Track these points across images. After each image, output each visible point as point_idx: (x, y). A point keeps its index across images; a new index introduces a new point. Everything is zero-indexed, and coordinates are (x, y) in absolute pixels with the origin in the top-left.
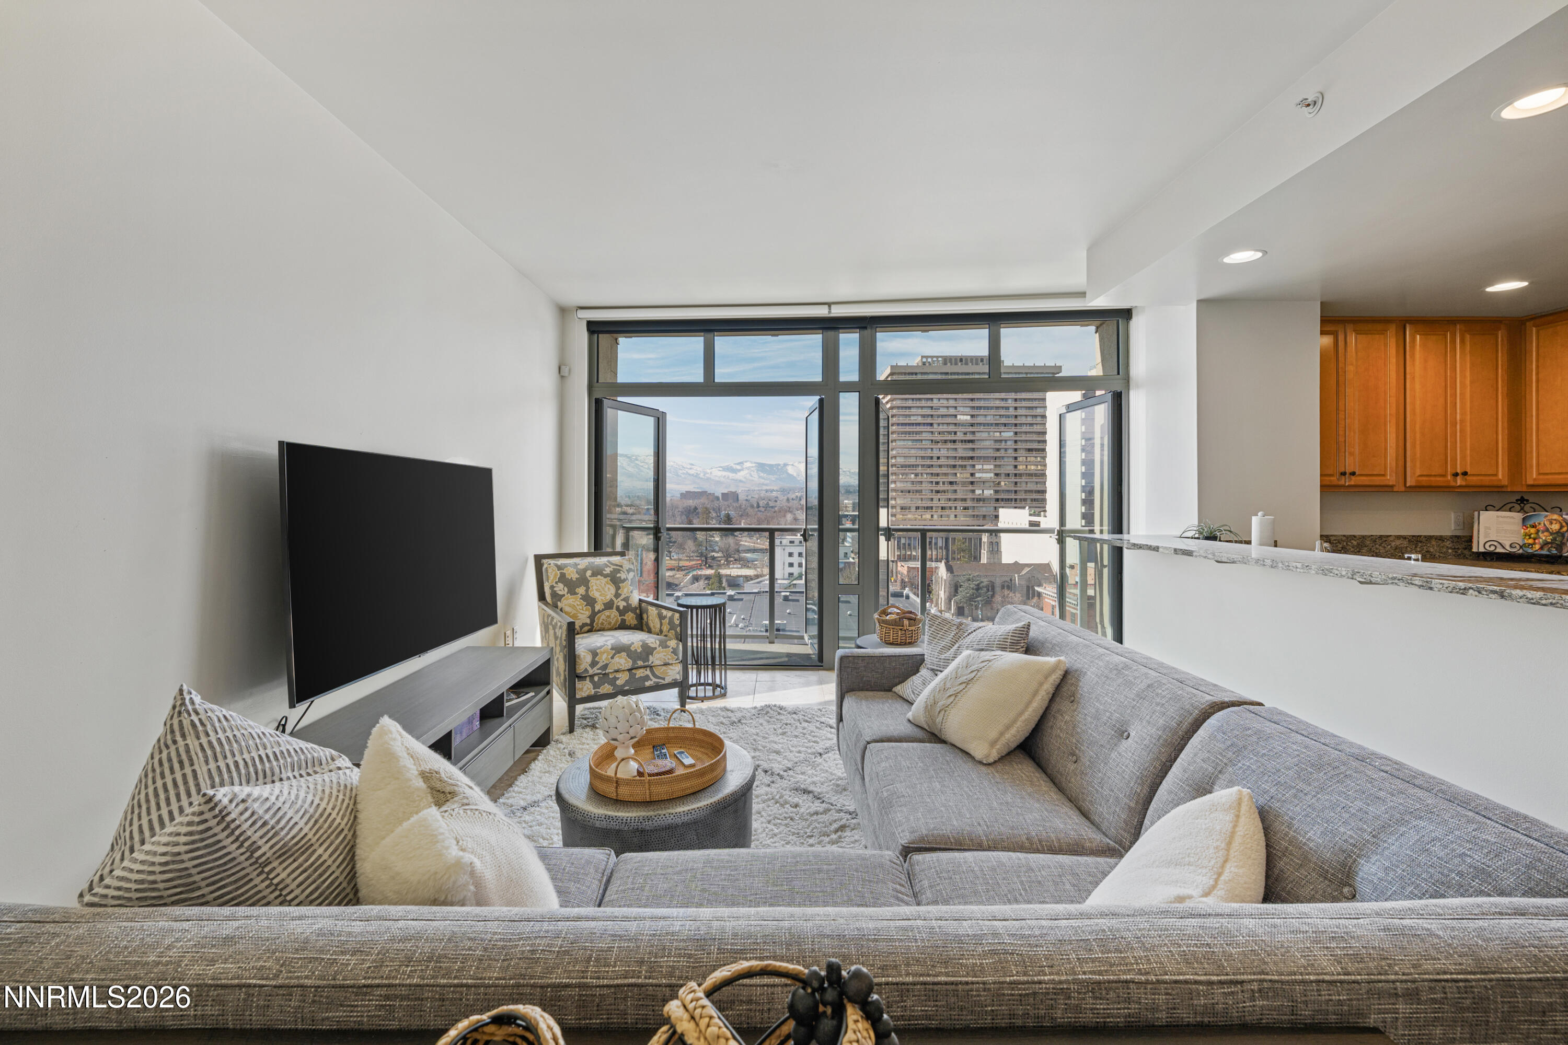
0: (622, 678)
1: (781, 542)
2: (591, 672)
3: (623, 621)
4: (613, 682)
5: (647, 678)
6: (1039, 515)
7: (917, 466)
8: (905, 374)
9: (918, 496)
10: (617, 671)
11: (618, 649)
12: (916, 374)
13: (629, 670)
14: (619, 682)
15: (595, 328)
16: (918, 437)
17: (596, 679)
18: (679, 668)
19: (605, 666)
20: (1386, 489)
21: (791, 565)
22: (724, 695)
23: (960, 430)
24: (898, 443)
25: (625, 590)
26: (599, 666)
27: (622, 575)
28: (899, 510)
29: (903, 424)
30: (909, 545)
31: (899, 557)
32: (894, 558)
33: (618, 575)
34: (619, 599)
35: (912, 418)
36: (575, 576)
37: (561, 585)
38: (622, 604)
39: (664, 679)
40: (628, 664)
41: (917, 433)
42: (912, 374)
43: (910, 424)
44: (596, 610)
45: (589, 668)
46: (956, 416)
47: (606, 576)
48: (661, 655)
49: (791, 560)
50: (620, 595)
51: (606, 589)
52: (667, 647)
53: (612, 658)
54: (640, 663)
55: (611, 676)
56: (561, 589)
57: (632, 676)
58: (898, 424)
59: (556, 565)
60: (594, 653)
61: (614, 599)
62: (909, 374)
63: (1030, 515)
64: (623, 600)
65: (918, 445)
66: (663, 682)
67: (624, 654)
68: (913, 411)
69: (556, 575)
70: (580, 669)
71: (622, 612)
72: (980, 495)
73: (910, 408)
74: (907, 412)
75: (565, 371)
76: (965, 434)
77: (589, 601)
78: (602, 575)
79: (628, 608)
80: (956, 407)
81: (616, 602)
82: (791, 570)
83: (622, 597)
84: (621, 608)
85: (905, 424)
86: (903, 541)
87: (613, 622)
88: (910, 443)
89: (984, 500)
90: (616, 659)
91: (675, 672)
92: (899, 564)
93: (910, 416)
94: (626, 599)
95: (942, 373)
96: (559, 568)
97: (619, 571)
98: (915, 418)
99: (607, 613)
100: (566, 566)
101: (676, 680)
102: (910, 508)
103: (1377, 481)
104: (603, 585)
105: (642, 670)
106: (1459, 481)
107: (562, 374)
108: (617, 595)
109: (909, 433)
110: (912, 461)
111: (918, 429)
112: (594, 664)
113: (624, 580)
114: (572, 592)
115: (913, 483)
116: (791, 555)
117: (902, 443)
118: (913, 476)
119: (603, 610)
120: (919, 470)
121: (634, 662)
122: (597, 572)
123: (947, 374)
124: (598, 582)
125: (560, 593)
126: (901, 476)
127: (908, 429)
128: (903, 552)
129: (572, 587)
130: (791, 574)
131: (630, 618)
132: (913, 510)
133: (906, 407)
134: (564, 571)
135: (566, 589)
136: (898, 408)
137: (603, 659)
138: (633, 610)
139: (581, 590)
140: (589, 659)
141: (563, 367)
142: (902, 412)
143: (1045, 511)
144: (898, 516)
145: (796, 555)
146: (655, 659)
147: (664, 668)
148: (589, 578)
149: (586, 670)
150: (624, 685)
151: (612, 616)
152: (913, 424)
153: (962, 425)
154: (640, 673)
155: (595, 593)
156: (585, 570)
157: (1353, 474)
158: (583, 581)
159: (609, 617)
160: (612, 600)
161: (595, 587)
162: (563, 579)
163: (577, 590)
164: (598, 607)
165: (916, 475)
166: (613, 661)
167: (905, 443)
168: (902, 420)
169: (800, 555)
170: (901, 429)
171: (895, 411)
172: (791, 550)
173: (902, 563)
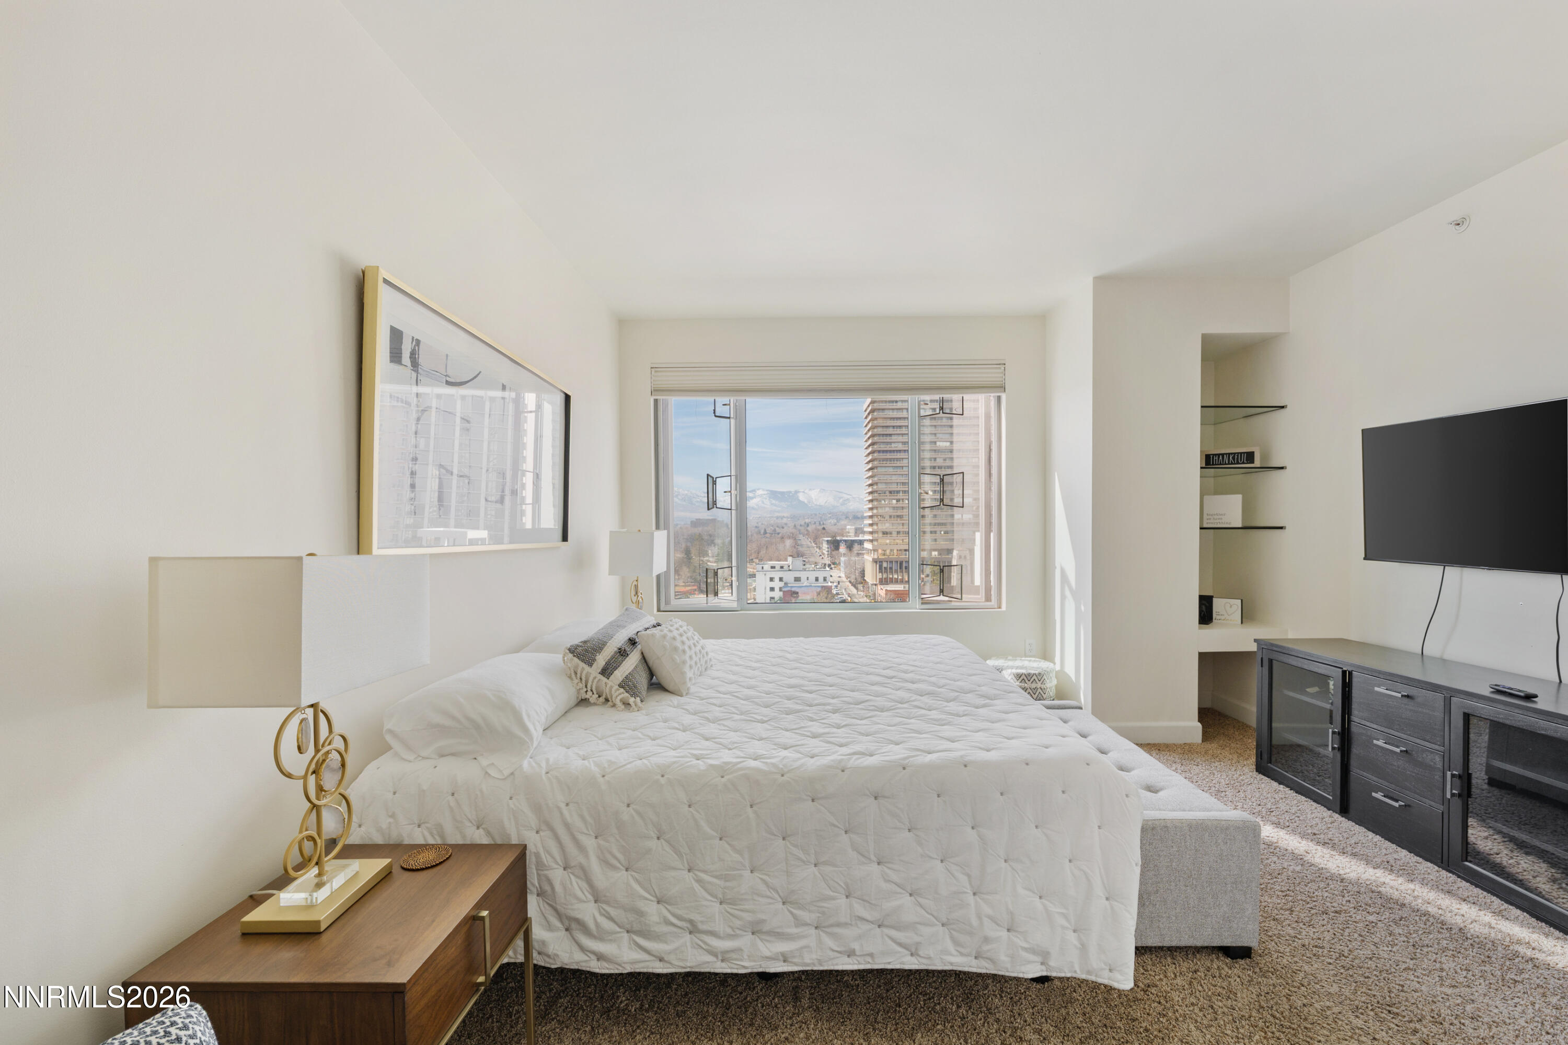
1: (763, 568)
7: (898, 492)
9: (899, 521)
12: (896, 402)
16: (898, 464)
21: (772, 589)
23: (939, 456)
24: (880, 470)
28: (880, 535)
29: (884, 451)
30: (891, 568)
31: (881, 580)
32: (876, 582)
35: (893, 445)
41: (898, 459)
43: (890, 451)
46: (935, 443)
49: (772, 584)
58: (879, 452)
65: (899, 471)
68: (894, 438)
72: (959, 519)
73: (890, 435)
74: (888, 439)
76: (945, 460)
80: (935, 434)
82: (772, 594)
85: (887, 451)
86: (885, 565)
88: (891, 470)
89: (963, 524)
92: (879, 587)
93: (891, 443)
102: (891, 533)
109: (893, 459)
110: (894, 487)
111: (899, 456)
115: (894, 508)
116: (772, 579)
117: (883, 470)
118: (894, 502)
120: (901, 496)
126: (883, 502)
127: (888, 456)
128: (885, 576)
130: (772, 598)
132: (894, 534)
133: (887, 435)
136: (879, 435)
142: (882, 439)
144: (879, 541)
145: (777, 580)
152: (894, 451)
153: (942, 452)
165: (898, 501)
167: (886, 469)
168: (883, 447)
169: (781, 579)
170: (882, 456)
171: (876, 439)
172: (772, 575)
173: (882, 586)
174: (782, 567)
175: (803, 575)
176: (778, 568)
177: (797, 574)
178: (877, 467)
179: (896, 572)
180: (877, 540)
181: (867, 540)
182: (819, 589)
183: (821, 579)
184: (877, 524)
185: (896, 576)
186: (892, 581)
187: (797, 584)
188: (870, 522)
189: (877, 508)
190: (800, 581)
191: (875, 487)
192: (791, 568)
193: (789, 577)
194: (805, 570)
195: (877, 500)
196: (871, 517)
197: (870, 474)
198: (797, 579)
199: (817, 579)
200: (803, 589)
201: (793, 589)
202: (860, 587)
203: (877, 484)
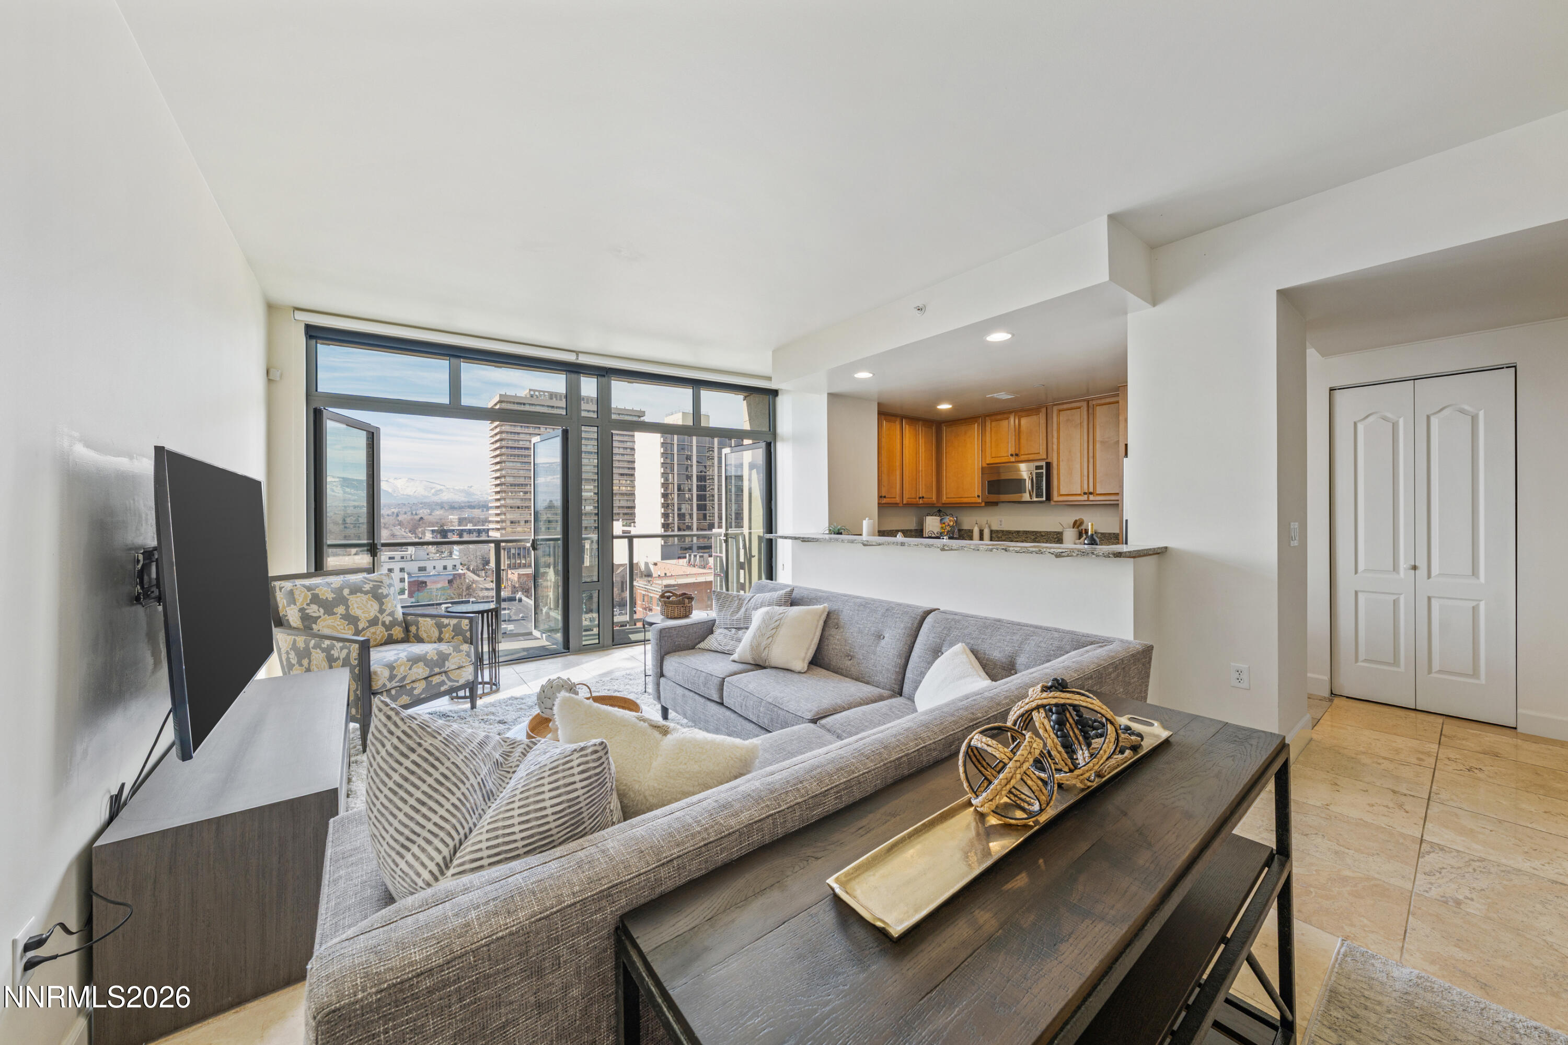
0: (420, 687)
2: (389, 686)
3: (390, 636)
4: (410, 693)
5: (443, 683)
6: (630, 526)
8: (514, 403)
10: (413, 682)
11: (415, 660)
12: (524, 404)
13: (426, 678)
14: (416, 692)
15: (314, 333)
17: (393, 692)
18: (471, 669)
19: (404, 678)
20: (896, 505)
22: (497, 690)
24: (506, 464)
25: (390, 605)
26: (397, 679)
27: (384, 591)
28: (508, 523)
29: (511, 448)
30: (519, 554)
31: (510, 565)
33: (380, 591)
34: (384, 615)
35: (521, 443)
36: (330, 596)
37: (314, 607)
38: (388, 619)
39: (458, 681)
40: (427, 672)
42: (521, 404)
43: (518, 448)
44: (360, 628)
45: (387, 683)
47: (366, 593)
48: (456, 660)
50: (385, 610)
51: (369, 606)
52: (460, 651)
53: (410, 669)
54: (437, 670)
55: (408, 687)
56: (313, 610)
57: (429, 684)
58: (507, 447)
59: (304, 586)
60: (391, 667)
61: (379, 615)
62: (518, 403)
63: (623, 526)
64: (389, 615)
66: (457, 684)
67: (421, 664)
68: (522, 436)
69: (305, 597)
70: (376, 686)
71: (388, 627)
73: (519, 433)
74: (516, 437)
75: (275, 375)
77: (351, 619)
78: (362, 592)
79: (394, 623)
81: (381, 617)
83: (387, 613)
84: (387, 623)
85: (515, 448)
86: (513, 551)
87: (379, 638)
88: (519, 465)
90: (414, 670)
91: (467, 674)
92: (509, 572)
93: (519, 441)
94: (392, 614)
95: (548, 406)
96: (309, 588)
97: (380, 587)
98: (524, 443)
99: (372, 629)
100: (317, 586)
101: (469, 680)
102: (519, 522)
103: (893, 501)
104: (365, 602)
105: (438, 677)
106: (921, 501)
107: (271, 377)
108: (382, 611)
109: (518, 455)
112: (392, 678)
113: (387, 596)
114: (329, 611)
115: (522, 499)
116: (390, 571)
117: (511, 464)
119: (368, 627)
121: (432, 670)
122: (356, 590)
123: (553, 407)
124: (358, 600)
125: (315, 615)
126: (510, 494)
127: (516, 452)
128: (513, 561)
129: (328, 607)
131: (398, 632)
132: (522, 523)
134: (316, 592)
135: (322, 610)
136: (507, 432)
137: (401, 672)
138: (399, 624)
139: (341, 610)
140: (387, 673)
141: (272, 371)
143: (634, 522)
144: (507, 529)
145: (397, 570)
146: (450, 665)
147: (458, 671)
148: (348, 597)
149: (384, 685)
150: (421, 694)
151: (378, 632)
152: (522, 448)
154: (436, 680)
155: (356, 611)
156: (341, 589)
157: (885, 497)
158: (341, 600)
159: (374, 633)
160: (376, 617)
161: (355, 606)
162: (315, 599)
163: (335, 610)
164: (361, 625)
166: (411, 672)
167: (514, 464)
168: (511, 444)
169: (402, 570)
170: (510, 451)
171: (504, 436)
172: (391, 566)
173: (513, 571)
174: (402, 558)
175: (429, 565)
176: (398, 558)
177: (422, 564)
178: (505, 462)
179: (525, 557)
180: (505, 529)
181: (493, 529)
182: (451, 577)
183: (450, 568)
184: (505, 514)
185: (523, 562)
186: (520, 566)
187: (422, 574)
188: (498, 512)
189: (505, 499)
190: (425, 570)
191: (503, 480)
192: (413, 558)
193: (413, 567)
194: (429, 559)
195: (505, 492)
196: (498, 507)
197: (498, 467)
198: (422, 569)
199: (445, 568)
200: (432, 578)
201: (420, 579)
202: (483, 573)
203: (505, 477)
